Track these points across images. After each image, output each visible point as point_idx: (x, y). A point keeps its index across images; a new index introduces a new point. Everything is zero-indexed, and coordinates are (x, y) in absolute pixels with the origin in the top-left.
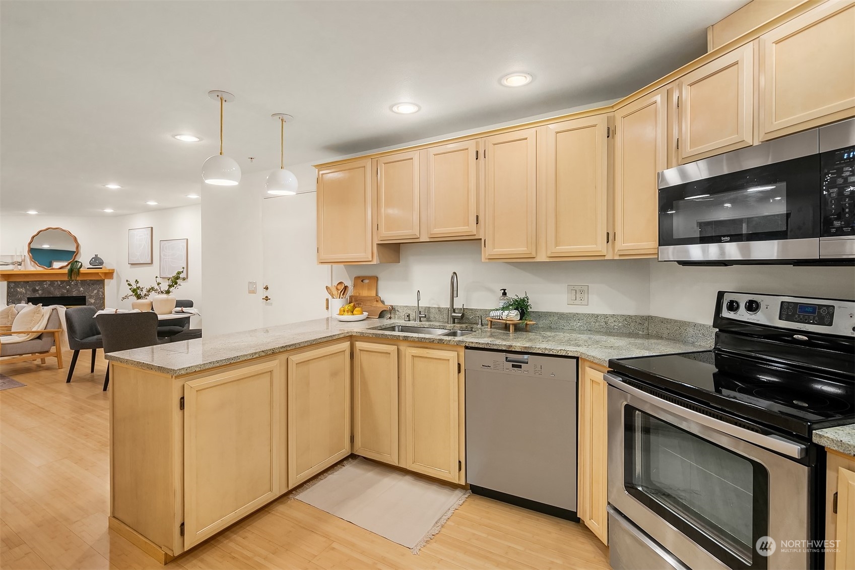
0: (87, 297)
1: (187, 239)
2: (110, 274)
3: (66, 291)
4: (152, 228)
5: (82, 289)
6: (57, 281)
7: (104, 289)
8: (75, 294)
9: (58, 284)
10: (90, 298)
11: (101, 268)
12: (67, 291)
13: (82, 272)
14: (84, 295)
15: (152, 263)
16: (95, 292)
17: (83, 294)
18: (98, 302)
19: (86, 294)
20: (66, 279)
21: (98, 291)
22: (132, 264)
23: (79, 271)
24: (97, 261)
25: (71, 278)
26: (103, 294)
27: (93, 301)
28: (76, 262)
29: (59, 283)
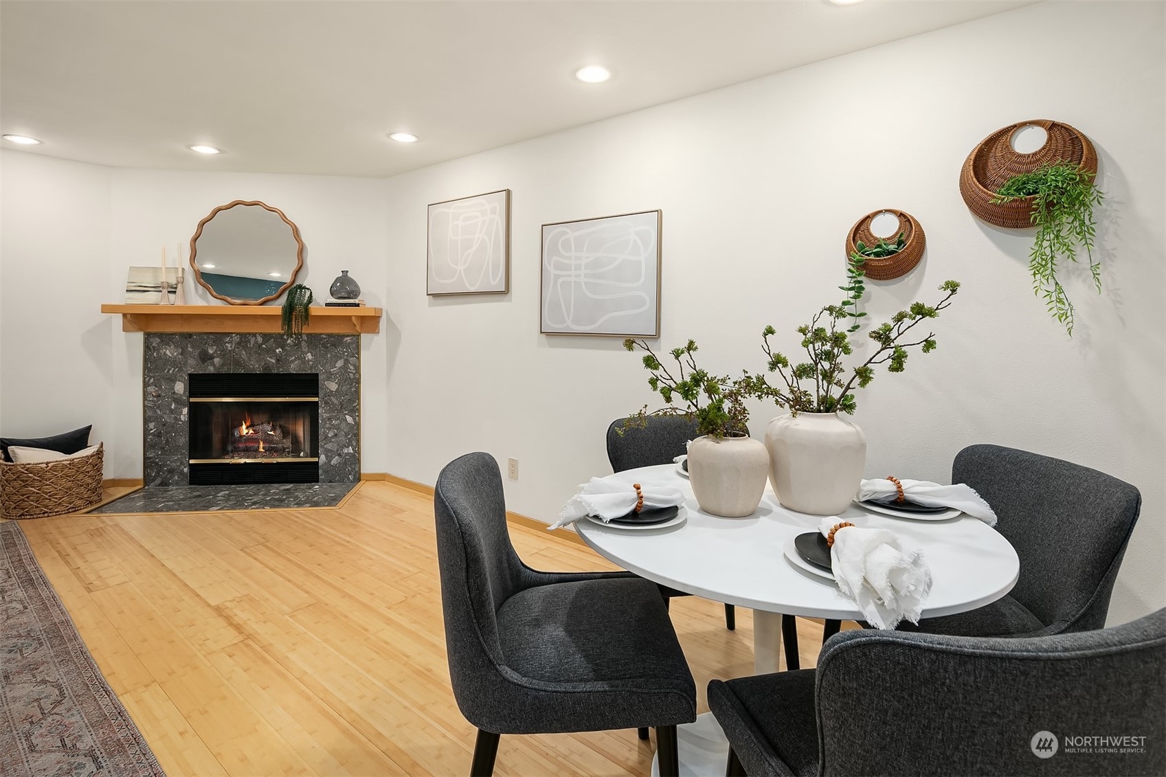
0: (321, 377)
1: (659, 212)
2: (371, 322)
3: (274, 361)
4: (508, 192)
5: (309, 356)
6: (254, 335)
7: (359, 358)
8: (294, 368)
9: (256, 342)
10: (329, 379)
11: (358, 305)
12: (278, 361)
13: (313, 314)
14: (313, 371)
15: (506, 292)
16: (340, 363)
17: (311, 368)
18: (344, 388)
19: (320, 370)
20: (277, 328)
21: (347, 361)
22: (435, 295)
23: (307, 309)
24: (345, 288)
25: (290, 327)
26: (358, 368)
27: (333, 386)
28: (301, 287)
29: (260, 339)
